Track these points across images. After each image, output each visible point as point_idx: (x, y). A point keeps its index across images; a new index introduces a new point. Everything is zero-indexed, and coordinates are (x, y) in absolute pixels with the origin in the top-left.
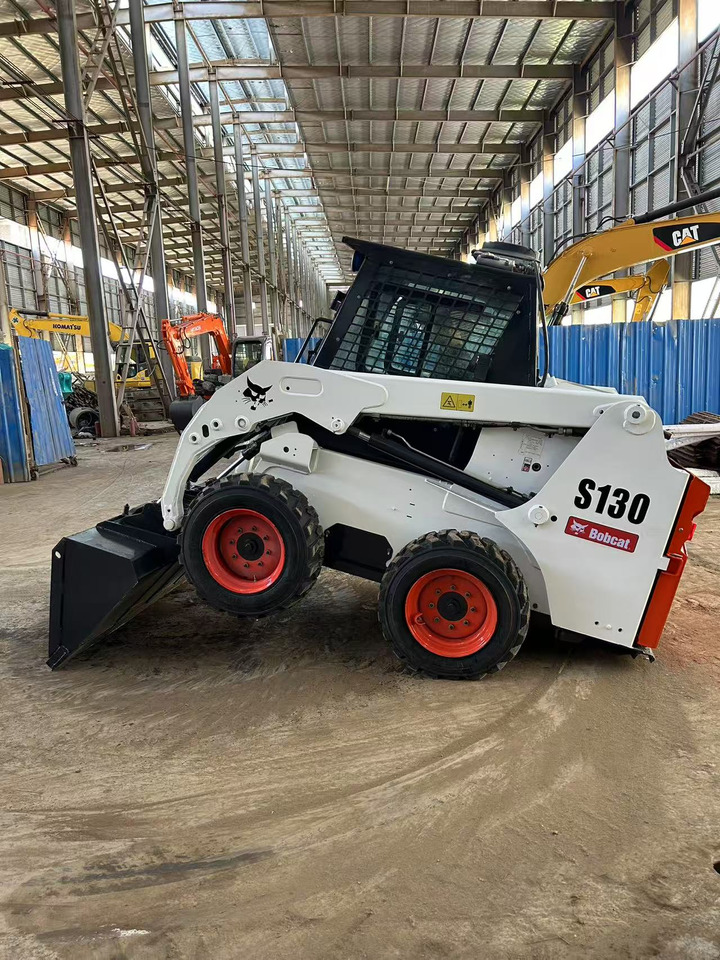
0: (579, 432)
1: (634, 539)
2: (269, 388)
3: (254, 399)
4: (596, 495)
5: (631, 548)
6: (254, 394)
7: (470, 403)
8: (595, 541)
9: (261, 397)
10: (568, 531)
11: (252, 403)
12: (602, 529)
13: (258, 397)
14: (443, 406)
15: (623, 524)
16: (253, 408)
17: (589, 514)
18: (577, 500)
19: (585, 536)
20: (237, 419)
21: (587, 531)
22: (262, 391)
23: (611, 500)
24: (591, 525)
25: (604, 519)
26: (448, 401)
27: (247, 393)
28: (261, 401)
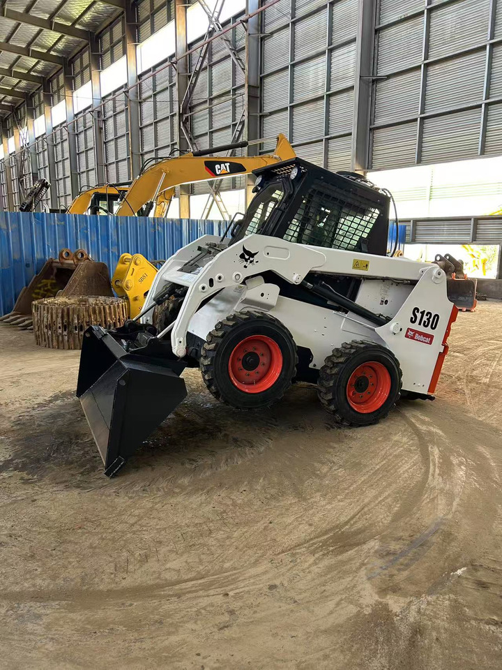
0: (413, 283)
1: (432, 337)
2: (256, 253)
3: (246, 260)
4: (419, 315)
5: (430, 343)
6: (247, 257)
7: (367, 265)
8: (417, 340)
9: (251, 259)
10: (407, 336)
11: (245, 263)
12: (420, 333)
13: (249, 259)
14: (354, 267)
15: (428, 330)
16: (245, 267)
17: (416, 326)
18: (412, 318)
19: (413, 338)
20: (235, 274)
21: (414, 335)
22: (252, 255)
23: (425, 318)
24: (416, 332)
25: (421, 329)
26: (357, 265)
27: (242, 256)
28: (251, 262)
